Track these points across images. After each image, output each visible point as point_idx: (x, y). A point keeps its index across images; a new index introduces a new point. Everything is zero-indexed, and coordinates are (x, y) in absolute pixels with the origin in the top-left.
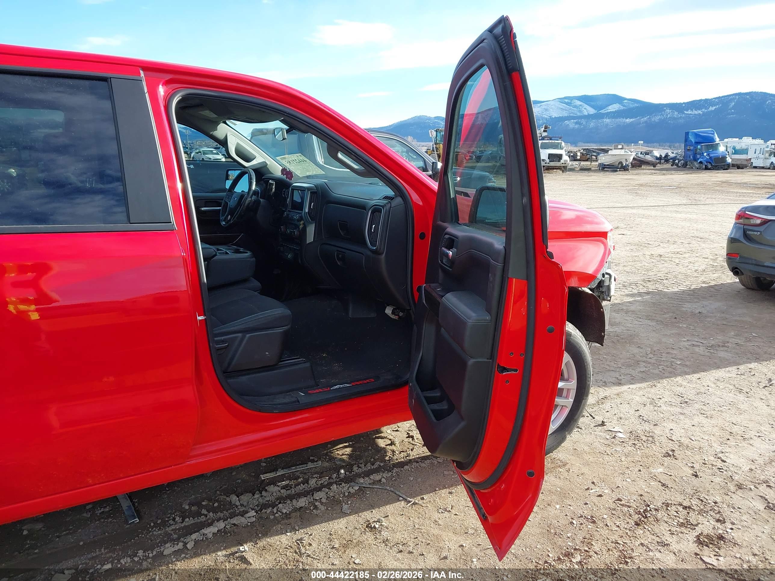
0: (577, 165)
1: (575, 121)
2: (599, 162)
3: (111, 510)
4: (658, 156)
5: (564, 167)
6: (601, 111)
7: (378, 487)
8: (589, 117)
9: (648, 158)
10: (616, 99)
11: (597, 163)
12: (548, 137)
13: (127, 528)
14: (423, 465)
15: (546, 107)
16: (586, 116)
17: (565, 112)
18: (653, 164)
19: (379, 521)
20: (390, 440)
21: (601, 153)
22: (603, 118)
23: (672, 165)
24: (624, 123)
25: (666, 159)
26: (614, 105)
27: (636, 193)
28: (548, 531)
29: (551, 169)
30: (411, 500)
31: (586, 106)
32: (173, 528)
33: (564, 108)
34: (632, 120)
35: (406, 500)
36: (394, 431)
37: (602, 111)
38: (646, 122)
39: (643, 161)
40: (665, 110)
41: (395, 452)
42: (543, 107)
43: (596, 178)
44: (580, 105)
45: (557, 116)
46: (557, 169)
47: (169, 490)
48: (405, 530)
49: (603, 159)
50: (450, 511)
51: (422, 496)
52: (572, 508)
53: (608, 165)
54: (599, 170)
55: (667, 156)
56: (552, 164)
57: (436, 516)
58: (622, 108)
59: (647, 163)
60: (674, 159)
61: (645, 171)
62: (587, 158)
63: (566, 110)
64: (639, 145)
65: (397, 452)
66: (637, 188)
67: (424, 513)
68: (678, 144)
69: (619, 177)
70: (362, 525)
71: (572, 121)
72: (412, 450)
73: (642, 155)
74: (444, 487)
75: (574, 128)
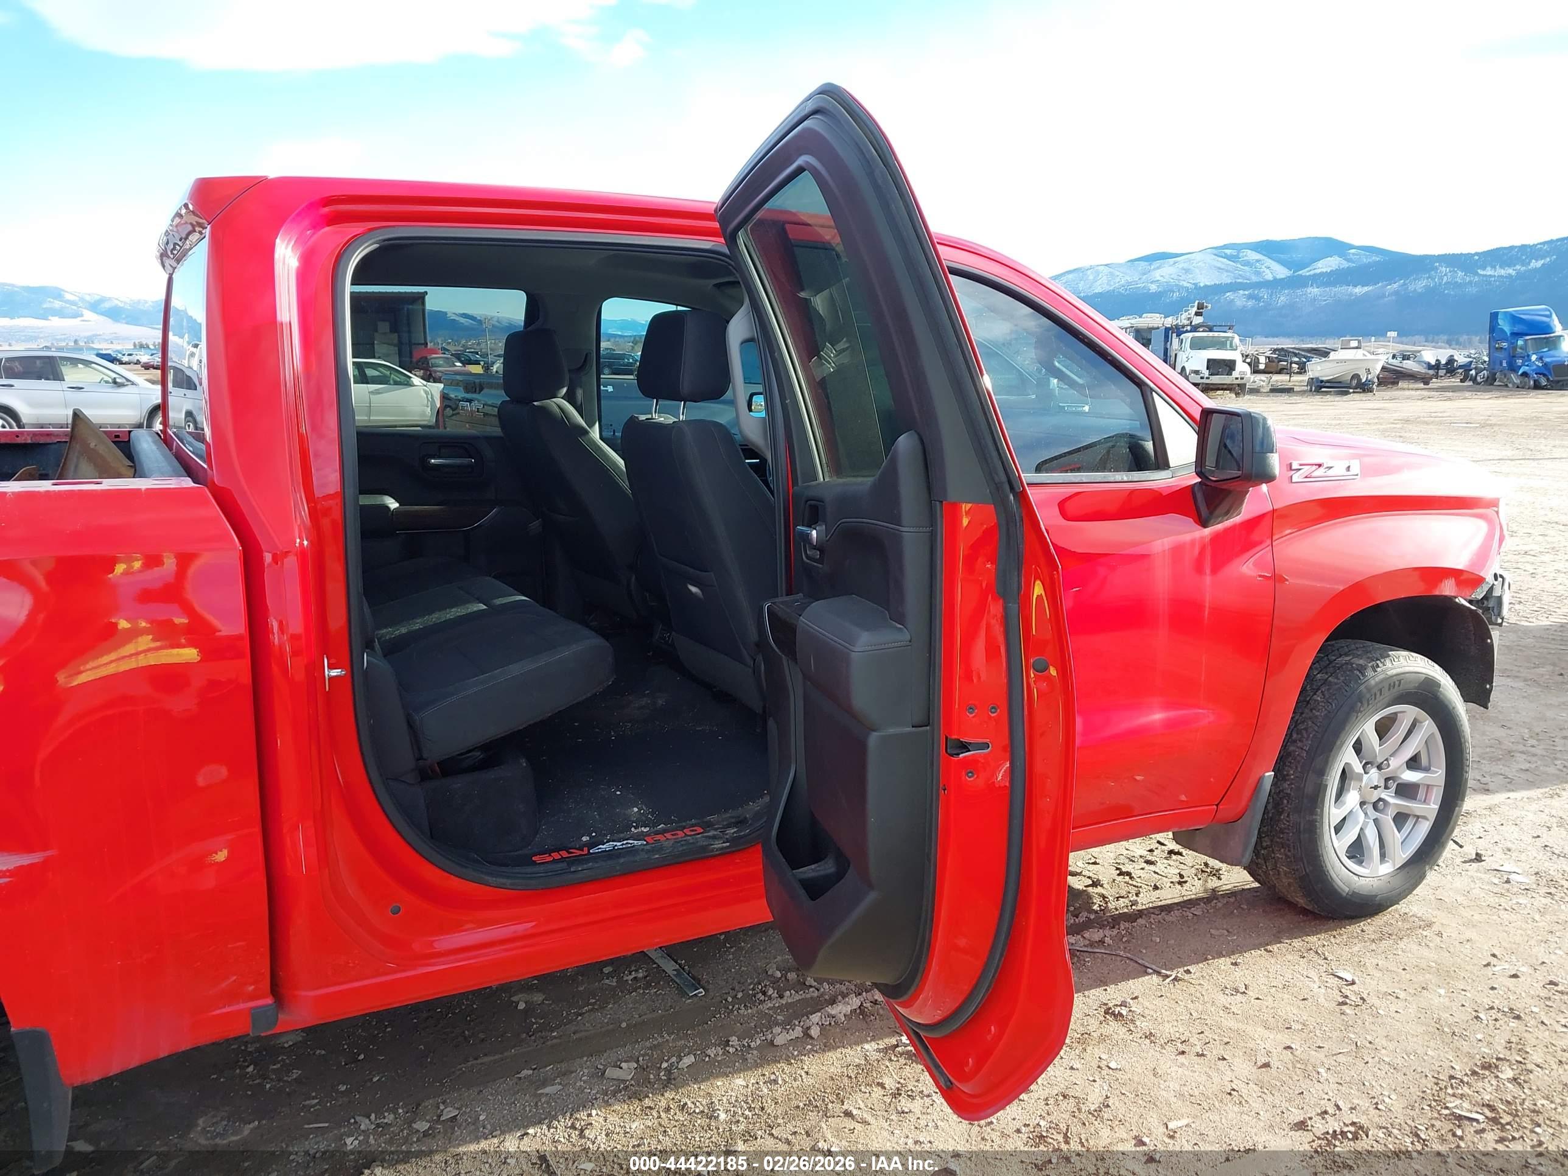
0: (1264, 381)
1: (1246, 293)
2: (1310, 374)
3: (647, 976)
4: (1433, 362)
5: (1239, 385)
6: (1300, 272)
7: (1103, 951)
8: (1276, 284)
9: (1410, 365)
10: (1332, 246)
11: (1305, 378)
12: (1203, 326)
13: (689, 1004)
14: (1168, 918)
15: (1185, 266)
16: (1269, 281)
17: (1226, 274)
18: (1423, 378)
19: (1123, 1004)
20: (1089, 877)
21: (1313, 358)
22: (1305, 286)
23: (1462, 381)
24: (1351, 295)
25: (1451, 367)
26: (1329, 258)
27: (1401, 437)
28: (1438, 1029)
29: (1212, 390)
30: (1168, 973)
31: (1269, 262)
32: (769, 1005)
33: (1223, 266)
34: (1366, 289)
35: (1160, 973)
36: (1089, 863)
37: (1304, 272)
38: (1396, 293)
39: (1401, 372)
40: (1437, 268)
41: (1107, 898)
42: (1181, 266)
43: (1308, 408)
44: (1258, 261)
45: (1208, 284)
46: (1226, 389)
47: (731, 947)
48: (1177, 1021)
49: (1318, 369)
50: (1244, 992)
51: (1186, 968)
52: (1468, 994)
53: (1328, 381)
54: (1311, 391)
55: (1451, 361)
56: (1216, 380)
57: (1222, 1000)
58: (1345, 264)
59: (1411, 376)
60: (1467, 368)
61: (1407, 393)
62: (1280, 367)
63: (1227, 271)
64: (1387, 339)
65: (1111, 898)
66: (1398, 426)
67: (1198, 995)
68: (1465, 337)
69: (1353, 405)
70: (1096, 1010)
71: (1241, 292)
72: (1137, 895)
73: (1394, 360)
74: (1220, 955)
75: (1244, 306)
